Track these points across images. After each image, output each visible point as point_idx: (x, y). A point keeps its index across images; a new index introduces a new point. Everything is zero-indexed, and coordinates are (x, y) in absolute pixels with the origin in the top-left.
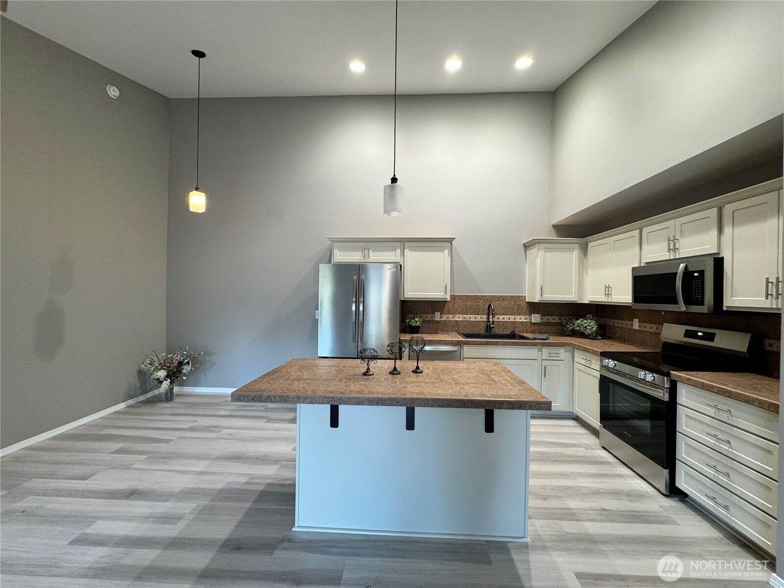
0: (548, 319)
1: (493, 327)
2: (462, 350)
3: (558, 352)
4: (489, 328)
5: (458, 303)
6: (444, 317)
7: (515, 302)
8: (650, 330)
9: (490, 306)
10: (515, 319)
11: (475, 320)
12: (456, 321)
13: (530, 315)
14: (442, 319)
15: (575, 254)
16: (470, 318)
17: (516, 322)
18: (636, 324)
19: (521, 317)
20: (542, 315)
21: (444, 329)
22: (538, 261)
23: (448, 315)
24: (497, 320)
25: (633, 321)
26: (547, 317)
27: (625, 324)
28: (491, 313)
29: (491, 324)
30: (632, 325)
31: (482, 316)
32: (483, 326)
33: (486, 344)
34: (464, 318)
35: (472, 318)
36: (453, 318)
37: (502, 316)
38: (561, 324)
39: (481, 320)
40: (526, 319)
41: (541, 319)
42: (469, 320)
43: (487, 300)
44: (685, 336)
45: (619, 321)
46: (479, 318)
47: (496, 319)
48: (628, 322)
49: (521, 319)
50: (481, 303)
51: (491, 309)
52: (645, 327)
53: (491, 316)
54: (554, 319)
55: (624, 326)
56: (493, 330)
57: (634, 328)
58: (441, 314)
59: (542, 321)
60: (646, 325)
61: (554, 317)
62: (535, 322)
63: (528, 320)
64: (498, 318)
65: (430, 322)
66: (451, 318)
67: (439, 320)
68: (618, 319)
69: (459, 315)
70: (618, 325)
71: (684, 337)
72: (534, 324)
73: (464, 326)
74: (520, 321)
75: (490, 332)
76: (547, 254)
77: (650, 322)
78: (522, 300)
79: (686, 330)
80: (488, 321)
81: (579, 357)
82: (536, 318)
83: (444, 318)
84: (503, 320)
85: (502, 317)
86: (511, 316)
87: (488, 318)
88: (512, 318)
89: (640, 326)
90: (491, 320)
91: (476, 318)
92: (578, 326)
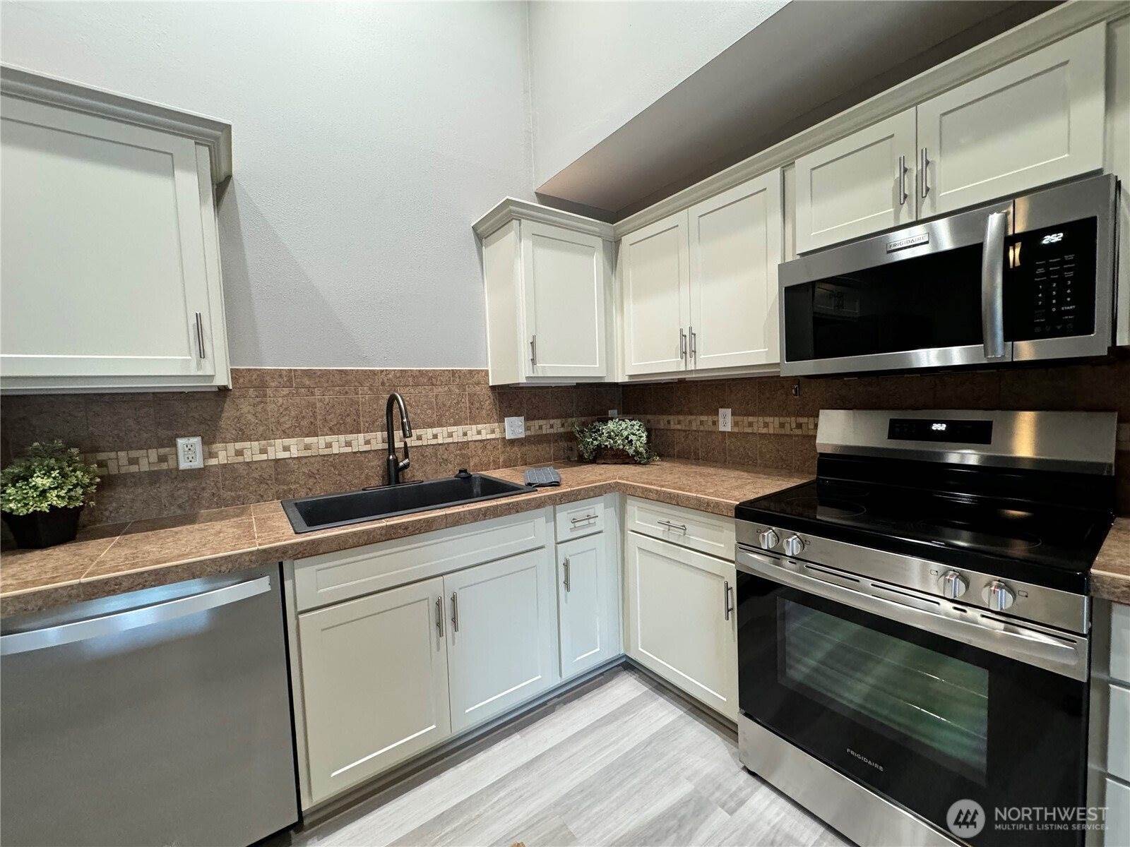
0: (541, 427)
1: (406, 466)
2: (288, 584)
3: (591, 513)
4: (393, 472)
5: (278, 398)
6: (222, 455)
7: (462, 387)
8: (764, 431)
9: (392, 399)
10: (465, 434)
11: (348, 450)
12: (277, 461)
13: (501, 420)
14: (213, 462)
15: (597, 261)
16: (329, 445)
17: (468, 442)
18: (726, 421)
19: (480, 427)
20: (527, 419)
21: (228, 495)
22: (520, 268)
23: (239, 445)
24: (419, 443)
25: (717, 414)
26: (537, 423)
27: (698, 422)
28: (396, 423)
29: (400, 455)
30: (715, 423)
31: (369, 436)
32: (375, 468)
33: (391, 535)
34: (307, 447)
35: (338, 444)
36: (263, 451)
37: (429, 430)
38: (570, 437)
39: (367, 448)
40: (493, 432)
41: (527, 429)
42: (327, 451)
43: (383, 384)
44: (892, 435)
45: (681, 418)
46: (359, 442)
47: (411, 442)
48: (704, 418)
49: (479, 433)
50: (364, 395)
51: (396, 411)
52: (751, 424)
53: (398, 434)
54: (552, 427)
55: (694, 428)
56: (408, 473)
57: (722, 429)
58: (207, 442)
59: (529, 433)
60: (751, 419)
61: (552, 421)
62: (513, 437)
63: (497, 435)
64: (419, 438)
65: (154, 477)
66: (252, 451)
67: (198, 463)
68: (678, 413)
69: (287, 441)
70: (679, 427)
71: (888, 438)
72: (512, 442)
73: (311, 475)
74: (479, 437)
75: (397, 482)
76: (540, 252)
77: (762, 412)
78: (478, 384)
79: (891, 420)
80: (391, 449)
81: (641, 517)
82: (515, 427)
83: (224, 454)
84: (434, 442)
85: (429, 432)
86: (455, 428)
87: (390, 439)
88: (457, 433)
89: (736, 424)
90: (398, 444)
91: (348, 444)
92: (609, 437)
